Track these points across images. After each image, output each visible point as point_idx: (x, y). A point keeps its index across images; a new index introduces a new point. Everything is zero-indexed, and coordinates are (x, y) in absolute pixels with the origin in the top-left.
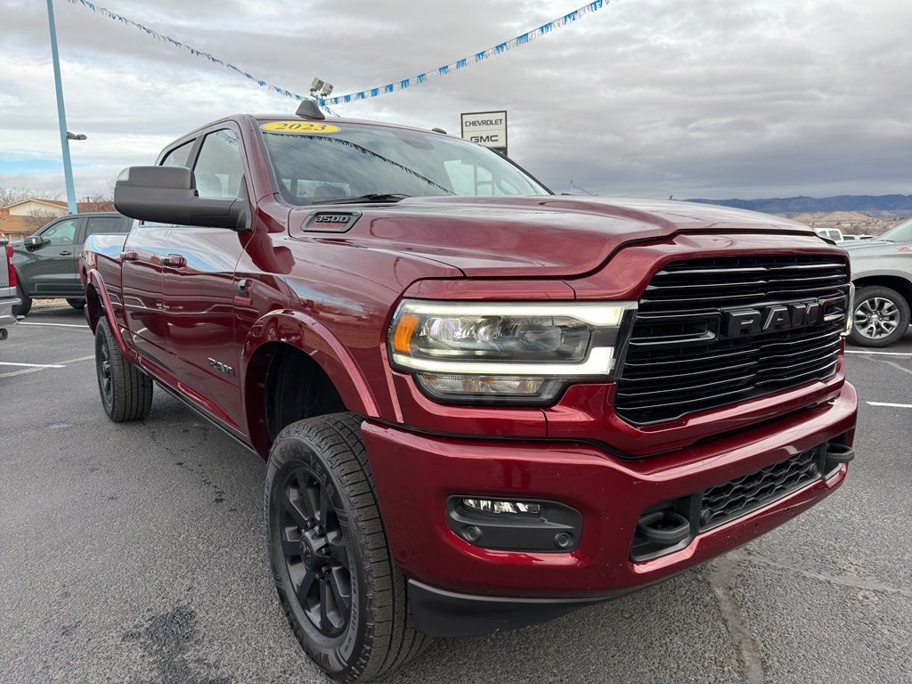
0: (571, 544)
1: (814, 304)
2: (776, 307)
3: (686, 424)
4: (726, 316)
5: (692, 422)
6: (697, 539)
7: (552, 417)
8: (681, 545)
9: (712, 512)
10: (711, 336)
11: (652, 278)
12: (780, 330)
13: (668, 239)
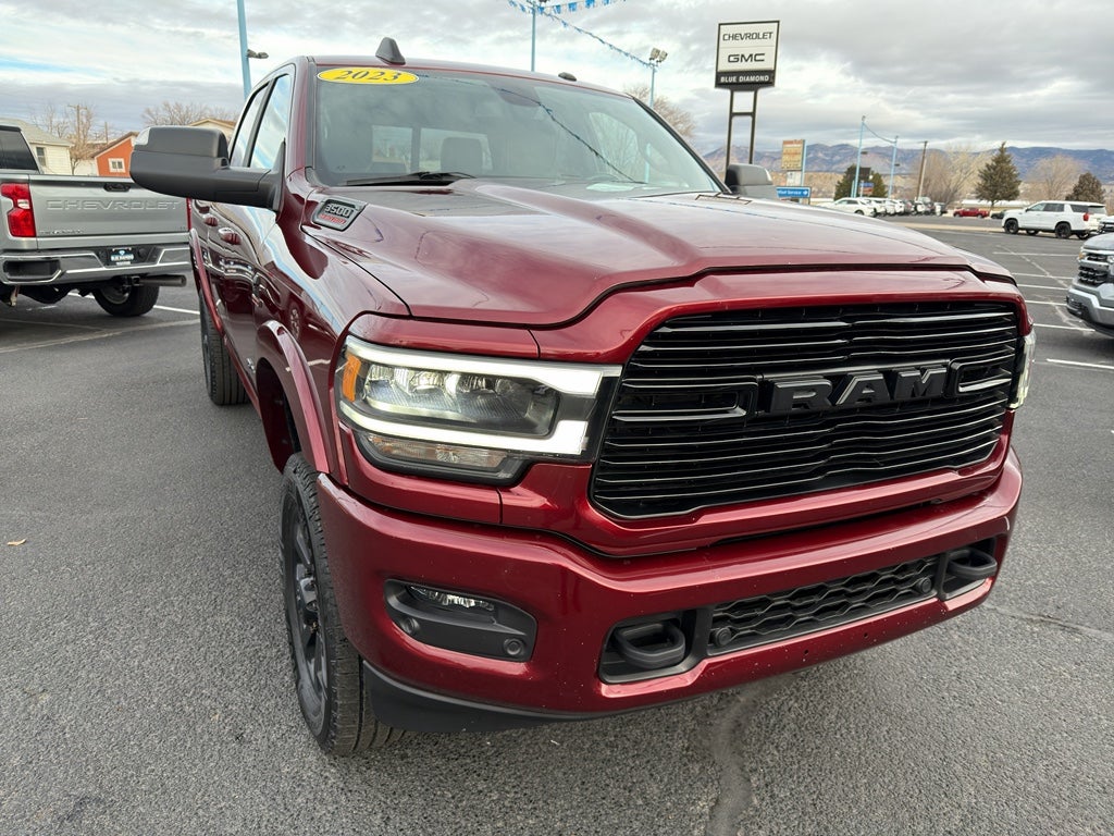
0: (522, 653)
1: (936, 369)
2: (865, 374)
3: (695, 521)
4: (768, 387)
5: (706, 520)
6: (706, 662)
7: (508, 500)
8: (681, 667)
9: (733, 632)
10: (740, 412)
11: (648, 334)
12: (872, 404)
13: (688, 281)
